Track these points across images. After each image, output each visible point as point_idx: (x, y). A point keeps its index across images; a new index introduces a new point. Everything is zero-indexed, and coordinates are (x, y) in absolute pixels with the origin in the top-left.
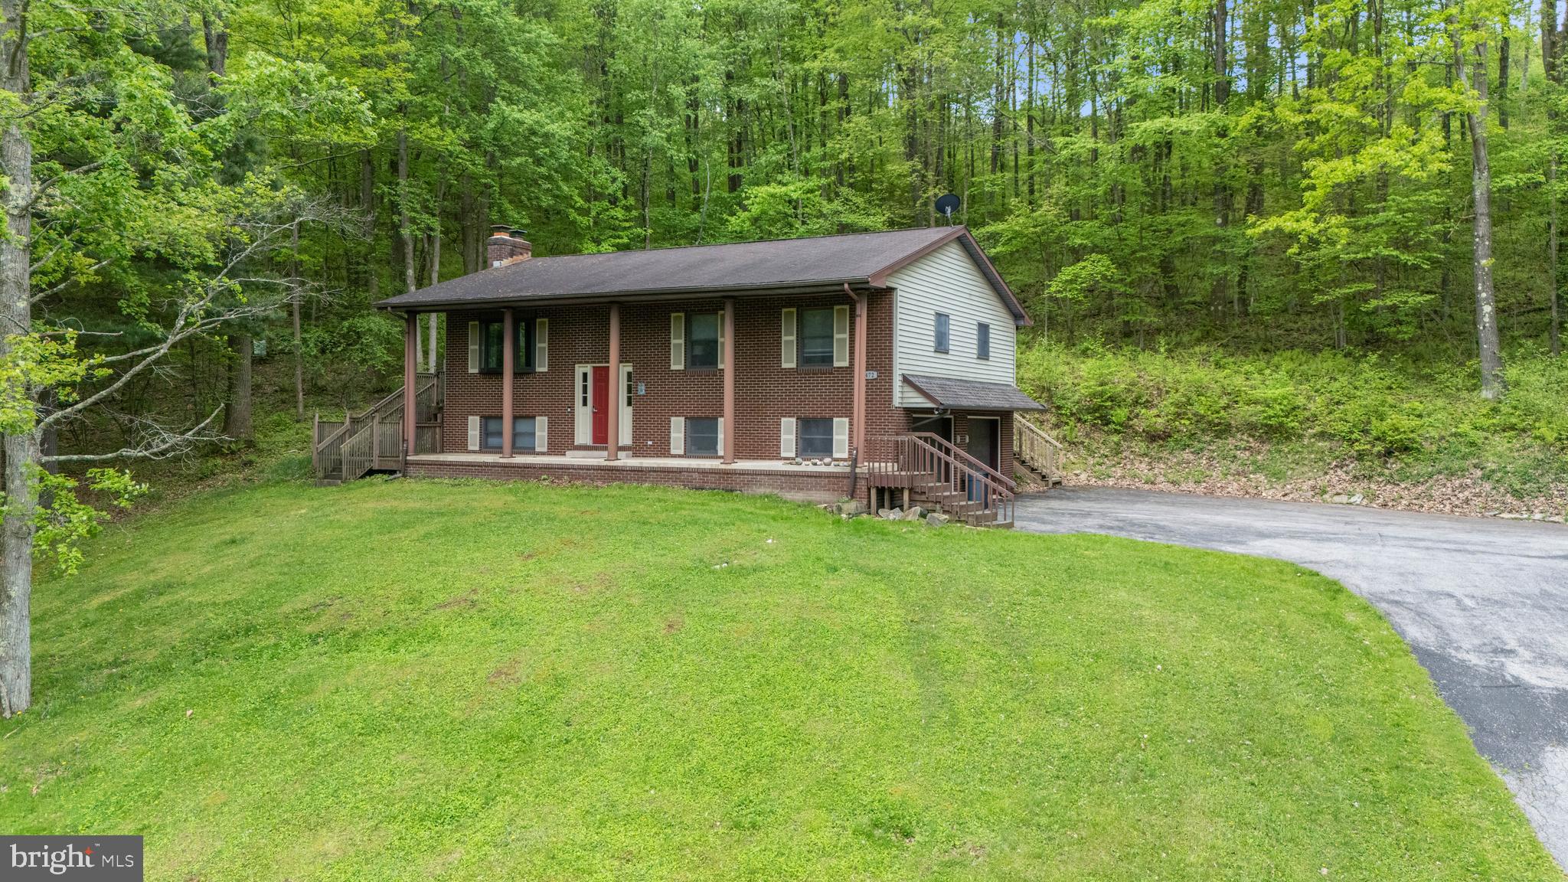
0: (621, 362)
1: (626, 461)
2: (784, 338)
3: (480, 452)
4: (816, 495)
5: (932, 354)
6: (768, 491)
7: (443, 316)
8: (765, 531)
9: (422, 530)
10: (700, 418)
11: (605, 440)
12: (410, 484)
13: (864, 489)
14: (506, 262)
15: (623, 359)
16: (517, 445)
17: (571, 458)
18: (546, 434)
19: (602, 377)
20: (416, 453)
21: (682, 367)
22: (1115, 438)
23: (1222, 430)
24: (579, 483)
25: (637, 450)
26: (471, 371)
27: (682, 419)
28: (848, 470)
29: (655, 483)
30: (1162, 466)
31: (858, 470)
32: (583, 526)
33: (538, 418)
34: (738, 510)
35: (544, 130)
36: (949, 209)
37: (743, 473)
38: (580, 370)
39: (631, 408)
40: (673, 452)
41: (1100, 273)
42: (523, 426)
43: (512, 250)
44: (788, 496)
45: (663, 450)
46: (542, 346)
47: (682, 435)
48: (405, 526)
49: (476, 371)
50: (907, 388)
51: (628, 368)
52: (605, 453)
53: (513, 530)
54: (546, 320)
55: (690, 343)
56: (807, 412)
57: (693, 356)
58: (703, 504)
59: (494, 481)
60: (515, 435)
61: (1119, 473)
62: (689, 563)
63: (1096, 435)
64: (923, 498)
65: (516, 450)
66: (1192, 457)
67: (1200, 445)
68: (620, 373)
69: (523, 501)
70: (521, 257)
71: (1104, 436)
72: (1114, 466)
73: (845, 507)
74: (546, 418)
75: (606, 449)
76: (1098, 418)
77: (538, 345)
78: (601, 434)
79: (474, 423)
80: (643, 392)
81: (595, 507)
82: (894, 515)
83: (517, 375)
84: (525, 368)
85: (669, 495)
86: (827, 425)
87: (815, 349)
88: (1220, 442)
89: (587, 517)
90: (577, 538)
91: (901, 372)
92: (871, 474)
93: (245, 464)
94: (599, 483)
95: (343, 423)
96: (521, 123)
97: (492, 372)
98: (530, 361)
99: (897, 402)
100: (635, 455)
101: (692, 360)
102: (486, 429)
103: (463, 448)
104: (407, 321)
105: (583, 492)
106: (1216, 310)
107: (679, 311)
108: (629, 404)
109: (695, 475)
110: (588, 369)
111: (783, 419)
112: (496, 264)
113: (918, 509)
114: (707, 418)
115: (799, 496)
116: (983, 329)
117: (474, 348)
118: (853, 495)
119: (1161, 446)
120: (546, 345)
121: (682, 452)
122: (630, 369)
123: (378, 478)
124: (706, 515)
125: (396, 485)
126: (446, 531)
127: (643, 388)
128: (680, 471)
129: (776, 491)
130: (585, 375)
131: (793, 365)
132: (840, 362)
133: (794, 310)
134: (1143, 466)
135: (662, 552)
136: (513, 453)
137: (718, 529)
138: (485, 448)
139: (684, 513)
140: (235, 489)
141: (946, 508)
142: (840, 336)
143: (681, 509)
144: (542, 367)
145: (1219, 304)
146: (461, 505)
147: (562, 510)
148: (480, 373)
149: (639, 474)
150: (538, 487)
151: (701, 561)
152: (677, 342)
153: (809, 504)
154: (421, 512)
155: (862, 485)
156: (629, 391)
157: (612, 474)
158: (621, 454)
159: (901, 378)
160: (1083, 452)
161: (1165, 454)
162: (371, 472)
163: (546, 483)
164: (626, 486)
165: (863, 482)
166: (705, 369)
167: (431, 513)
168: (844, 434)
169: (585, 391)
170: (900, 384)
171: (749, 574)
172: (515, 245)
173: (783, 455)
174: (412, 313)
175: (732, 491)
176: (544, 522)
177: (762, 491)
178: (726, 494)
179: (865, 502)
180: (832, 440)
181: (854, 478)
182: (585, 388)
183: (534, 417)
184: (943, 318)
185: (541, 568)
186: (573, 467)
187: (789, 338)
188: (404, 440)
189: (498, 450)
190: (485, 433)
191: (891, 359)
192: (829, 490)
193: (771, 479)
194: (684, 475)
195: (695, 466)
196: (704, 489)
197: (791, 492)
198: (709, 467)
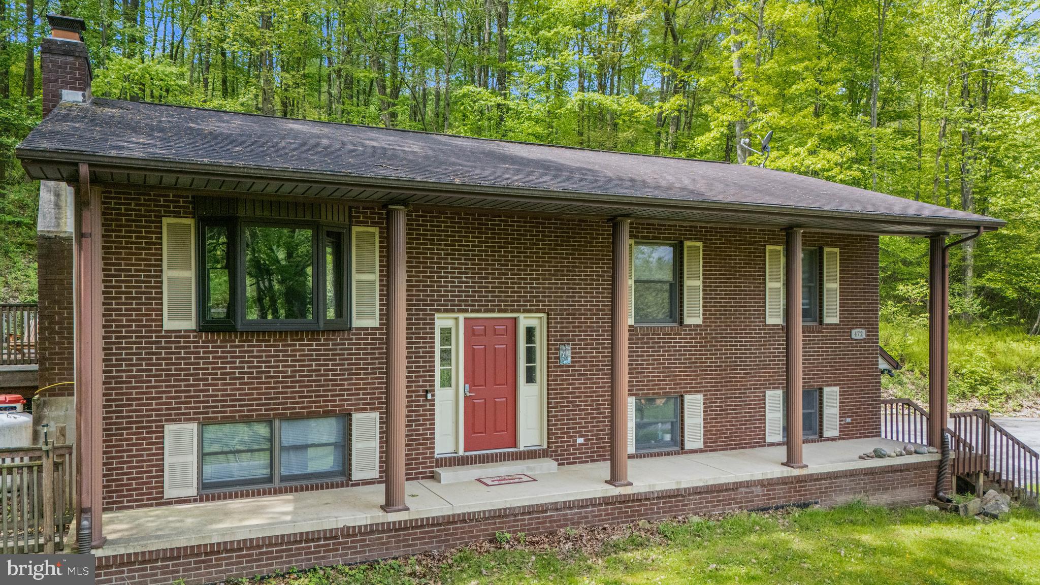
2: (769, 285)
3: (199, 497)
4: (902, 494)
6: (850, 497)
10: (655, 396)
18: (375, 444)
21: (632, 321)
25: (556, 454)
26: (170, 325)
27: (633, 399)
33: (355, 416)
37: (821, 478)
38: (439, 324)
44: (872, 500)
45: (601, 450)
46: (365, 277)
47: (634, 423)
49: (186, 325)
54: (374, 230)
74: (375, 415)
77: (357, 277)
80: (569, 361)
86: (812, 397)
103: (144, 495)
111: (768, 393)
114: (666, 396)
115: (884, 498)
117: (176, 274)
121: (634, 450)
127: (569, 353)
129: (859, 497)
131: (779, 321)
132: (831, 317)
133: (780, 248)
142: (831, 286)
144: (366, 319)
149: (672, 501)
166: (663, 324)
168: (835, 407)
169: (444, 359)
173: (768, 440)
177: (843, 499)
182: (444, 355)
183: (345, 415)
187: (774, 284)
192: (915, 485)
193: (853, 481)
194: (741, 493)
195: (760, 477)
196: (769, 509)
197: (875, 494)
198: (779, 476)
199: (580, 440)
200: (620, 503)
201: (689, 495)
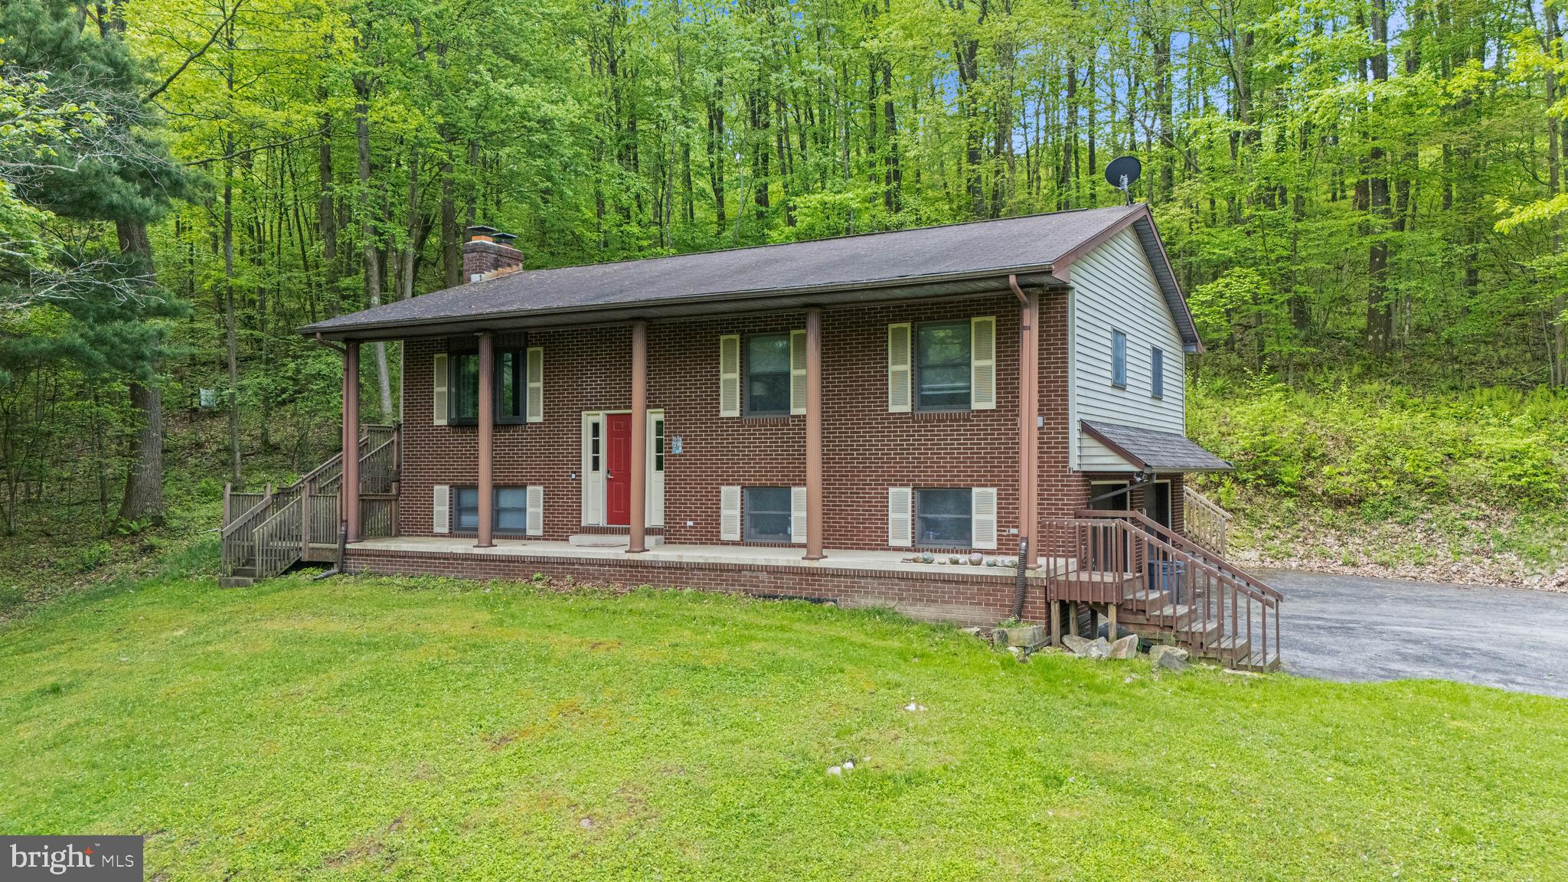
0: (648, 407)
1: (659, 553)
2: (892, 368)
3: (451, 534)
4: (957, 612)
5: (1109, 390)
6: (879, 603)
7: (399, 344)
8: (898, 685)
9: (338, 676)
10: (765, 487)
11: (626, 519)
12: (347, 587)
13: (1040, 603)
14: (487, 275)
15: (651, 403)
16: (502, 525)
17: (577, 548)
18: (541, 510)
19: (621, 429)
20: (361, 536)
21: (736, 414)
22: (1289, 503)
23: (1440, 494)
24: (587, 586)
25: (670, 534)
26: (437, 422)
27: (738, 489)
28: (1012, 573)
29: (702, 589)
30: (1358, 541)
31: (1029, 574)
32: (595, 674)
33: (529, 488)
34: (842, 640)
35: (539, 114)
36: (1125, 179)
37: (837, 574)
38: (588, 419)
39: (662, 473)
40: (724, 537)
41: (1248, 291)
42: (507, 499)
43: (496, 260)
44: (912, 611)
45: (710, 535)
46: (535, 385)
47: (738, 513)
48: (316, 667)
49: (444, 422)
50: (1089, 442)
51: (656, 416)
52: (626, 539)
53: (483, 683)
54: (541, 349)
55: (748, 378)
56: (931, 479)
57: (752, 398)
58: (782, 628)
59: (465, 582)
60: (497, 512)
61: (1302, 550)
62: (786, 765)
63: (1259, 500)
64: (1141, 619)
65: (498, 532)
66: (1398, 529)
67: (1411, 514)
68: (647, 421)
69: (501, 623)
70: (508, 270)
71: (1271, 502)
72: (1291, 540)
73: (1014, 634)
74: (541, 488)
75: (627, 532)
76: (1260, 477)
77: (530, 385)
78: (620, 511)
79: (441, 494)
80: (680, 451)
81: (611, 637)
82: (1098, 648)
83: (496, 426)
84: (510, 414)
85: (726, 610)
86: (962, 499)
87: (940, 384)
88: (1437, 509)
89: (600, 654)
90: (582, 699)
91: (1078, 417)
92: (1052, 579)
93: (144, 550)
94: (617, 586)
95: (262, 497)
96: (510, 101)
97: (465, 424)
98: (518, 408)
99: (1074, 464)
100: (668, 541)
101: (751, 404)
102: (459, 504)
103: (425, 529)
104: (346, 353)
105: (596, 603)
106: (1376, 340)
107: (731, 332)
108: (659, 467)
109: (763, 576)
110: (601, 417)
111: (892, 490)
112: (475, 278)
113: (1133, 638)
114: (774, 487)
115: (929, 612)
116: (1157, 353)
117: (440, 389)
118: (1021, 612)
119: (1352, 514)
120: (540, 385)
121: (737, 537)
122: (661, 417)
123: (305, 576)
124: (792, 652)
125: (326, 588)
126: (375, 680)
127: (680, 444)
128: (739, 569)
129: (891, 604)
130: (596, 426)
131: (907, 408)
132: (984, 400)
133: (907, 325)
134: (1330, 540)
135: (730, 734)
136: (493, 537)
137: (818, 681)
138: (457, 530)
139: (757, 646)
140: (120, 587)
141: (1183, 638)
142: (984, 364)
143: (752, 638)
144: (535, 416)
145: (1379, 333)
146: (407, 630)
147: (561, 643)
148: (449, 425)
149: (677, 572)
150: (527, 594)
151: (805, 757)
152: (730, 377)
153: (946, 627)
154: (345, 641)
155: (1036, 597)
156: (659, 449)
157: (636, 573)
158: (650, 540)
159: (1078, 426)
160: (1245, 523)
161: (1357, 525)
162: (299, 565)
163: (539, 586)
164: (657, 592)
165: (1038, 593)
166: (770, 416)
167: (359, 644)
168: (990, 513)
169: (596, 449)
170: (1078, 435)
171: (899, 792)
172: (499, 253)
173: (892, 543)
174: (353, 340)
175: (819, 601)
176: (532, 665)
177: (868, 602)
178: (814, 608)
179: (1042, 624)
180: (969, 521)
181: (1022, 585)
182: (596, 444)
183: (524, 487)
184: (1120, 338)
185: (521, 770)
186: (579, 561)
187: (899, 369)
188: (342, 521)
189: (472, 532)
190: (458, 509)
191: (1065, 397)
192: (980, 604)
193: (882, 584)
194: (745, 576)
195: (764, 563)
196: (777, 597)
197: (915, 605)
198: (785, 564)
199: (690, 523)
200: (631, 567)
201: (693, 569)
